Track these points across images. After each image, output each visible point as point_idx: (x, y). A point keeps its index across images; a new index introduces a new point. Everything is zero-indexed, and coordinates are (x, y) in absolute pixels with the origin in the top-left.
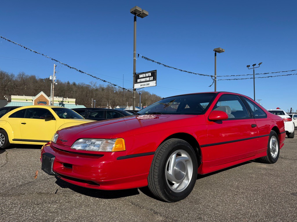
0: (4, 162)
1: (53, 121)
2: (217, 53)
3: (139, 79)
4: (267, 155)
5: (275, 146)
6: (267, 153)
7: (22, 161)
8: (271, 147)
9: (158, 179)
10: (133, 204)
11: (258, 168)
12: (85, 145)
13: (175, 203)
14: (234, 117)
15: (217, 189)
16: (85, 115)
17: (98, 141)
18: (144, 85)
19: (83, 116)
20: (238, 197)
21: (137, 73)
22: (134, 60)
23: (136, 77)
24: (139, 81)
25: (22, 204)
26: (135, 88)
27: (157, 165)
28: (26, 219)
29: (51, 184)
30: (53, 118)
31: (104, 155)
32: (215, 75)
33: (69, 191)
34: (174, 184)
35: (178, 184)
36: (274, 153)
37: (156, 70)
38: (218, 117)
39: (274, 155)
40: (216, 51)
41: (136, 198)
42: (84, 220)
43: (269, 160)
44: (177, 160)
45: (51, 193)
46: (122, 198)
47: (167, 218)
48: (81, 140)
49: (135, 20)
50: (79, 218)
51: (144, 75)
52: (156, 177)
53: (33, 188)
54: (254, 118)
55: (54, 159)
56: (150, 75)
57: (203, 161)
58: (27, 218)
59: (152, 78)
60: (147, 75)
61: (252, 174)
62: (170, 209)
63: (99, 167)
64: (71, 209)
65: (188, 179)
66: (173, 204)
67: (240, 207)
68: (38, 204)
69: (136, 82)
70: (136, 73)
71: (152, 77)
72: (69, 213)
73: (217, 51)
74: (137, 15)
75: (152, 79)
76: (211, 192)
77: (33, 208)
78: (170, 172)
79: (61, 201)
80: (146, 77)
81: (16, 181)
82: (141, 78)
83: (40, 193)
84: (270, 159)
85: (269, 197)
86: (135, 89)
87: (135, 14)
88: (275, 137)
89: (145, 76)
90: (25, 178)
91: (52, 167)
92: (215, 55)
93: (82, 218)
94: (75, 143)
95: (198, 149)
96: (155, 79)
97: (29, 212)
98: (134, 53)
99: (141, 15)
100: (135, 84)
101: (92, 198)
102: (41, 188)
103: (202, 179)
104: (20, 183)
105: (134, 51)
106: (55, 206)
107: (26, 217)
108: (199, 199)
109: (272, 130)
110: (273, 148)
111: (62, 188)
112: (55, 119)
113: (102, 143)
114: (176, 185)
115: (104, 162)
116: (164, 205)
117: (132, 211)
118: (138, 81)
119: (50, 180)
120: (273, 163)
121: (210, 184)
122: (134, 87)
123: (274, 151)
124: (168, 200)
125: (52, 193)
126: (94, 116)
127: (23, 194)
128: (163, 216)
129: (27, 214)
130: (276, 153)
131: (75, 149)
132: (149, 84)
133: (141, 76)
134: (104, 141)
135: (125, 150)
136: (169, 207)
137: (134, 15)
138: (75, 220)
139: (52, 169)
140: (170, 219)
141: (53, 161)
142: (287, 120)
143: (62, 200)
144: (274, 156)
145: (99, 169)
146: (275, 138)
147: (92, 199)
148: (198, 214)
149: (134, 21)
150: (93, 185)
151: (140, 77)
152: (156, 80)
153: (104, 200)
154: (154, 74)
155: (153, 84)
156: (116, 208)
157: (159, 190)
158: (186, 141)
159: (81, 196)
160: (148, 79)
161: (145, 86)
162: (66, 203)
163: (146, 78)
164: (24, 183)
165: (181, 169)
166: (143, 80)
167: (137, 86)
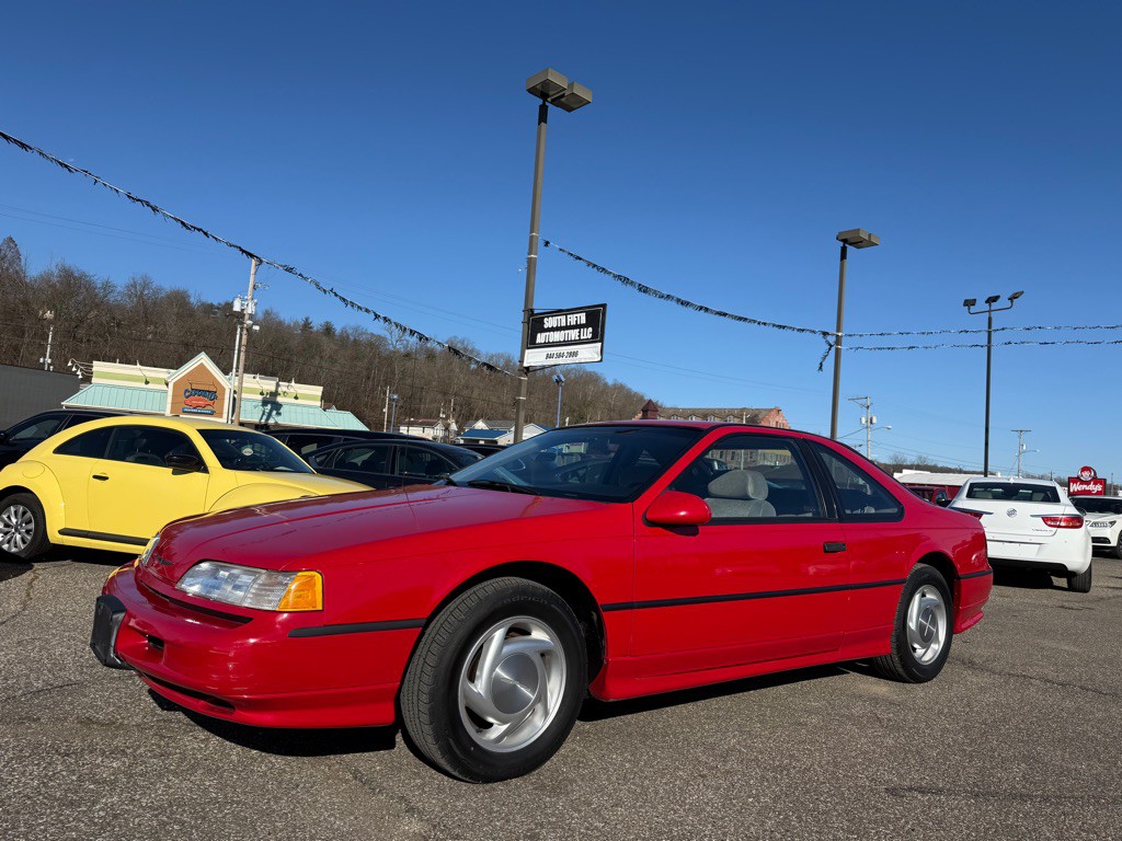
0: (14, 606)
1: (197, 476)
2: (850, 249)
3: (544, 334)
4: (894, 651)
5: (934, 623)
6: (894, 645)
7: (74, 610)
8: (912, 625)
9: (428, 706)
10: (355, 778)
11: (854, 696)
12: (212, 581)
13: (488, 786)
14: (772, 512)
15: (654, 754)
16: (324, 457)
17: (246, 573)
18: (560, 355)
19: (318, 460)
20: (701, 785)
21: (536, 312)
22: (531, 264)
23: (534, 324)
24: (540, 338)
25: (21, 751)
26: (525, 365)
27: (432, 660)
28: (14, 793)
29: (131, 696)
30: (200, 466)
31: (251, 619)
32: (838, 330)
33: (179, 721)
34: (490, 725)
35: (505, 727)
36: (926, 646)
37: (604, 306)
38: (682, 513)
39: (926, 654)
40: (845, 241)
41: (375, 759)
42: (184, 810)
43: (901, 670)
44: (506, 649)
45: (121, 724)
46: (332, 757)
47: (435, 826)
48: (205, 566)
49: (543, 117)
50: (171, 805)
51: (562, 321)
52: (424, 698)
53: (71, 703)
54: (841, 519)
55: (121, 616)
56: (582, 318)
57: (610, 658)
58: (19, 793)
59: (588, 333)
60: (572, 319)
61: (810, 712)
62: (460, 804)
63: (232, 654)
64: (160, 776)
65: (546, 713)
66: (481, 787)
67: (684, 814)
68: (68, 755)
69: (531, 343)
70: (532, 310)
71: (590, 329)
72: (149, 788)
73: (850, 241)
74: (553, 102)
75: (590, 336)
76: (630, 761)
77: (50, 764)
78: (480, 687)
79: (142, 750)
80: (567, 328)
81: (28, 677)
82: (549, 330)
83: (89, 721)
84: (903, 666)
85: (808, 792)
86: (527, 368)
87: (544, 96)
88: (933, 588)
89: (564, 324)
90: (60, 670)
91: (113, 643)
92: (843, 256)
93: (179, 806)
94: (190, 572)
95: (595, 617)
96: (598, 337)
97: (30, 775)
98: (532, 238)
99: (563, 100)
100: (527, 351)
101: (239, 748)
102: (97, 706)
103: (629, 716)
104: (40, 685)
105: (532, 232)
106: (114, 765)
107: (16, 787)
108: (572, 781)
109: (920, 561)
110: (921, 628)
111: (163, 709)
112: (206, 470)
113: (254, 581)
114: (498, 729)
115: (252, 641)
116: (451, 788)
117: (343, 797)
118: (538, 341)
119: (134, 683)
120: (918, 680)
121: (644, 735)
122: (522, 361)
123: (927, 639)
124: (461, 773)
125: (126, 722)
126: (358, 461)
127: (35, 720)
128: (427, 820)
129: (23, 779)
130: (936, 648)
131: (185, 593)
132: (575, 354)
133: (550, 322)
134: (263, 575)
135: (320, 607)
136: (458, 797)
137: (541, 102)
138: (157, 809)
139: (112, 649)
140: (442, 831)
141: (117, 623)
142: (1063, 524)
143: (146, 746)
144: (926, 658)
145: (230, 660)
146: (935, 594)
147: (235, 751)
148: (536, 824)
149: (539, 123)
150: (222, 708)
151: (546, 327)
152: (602, 341)
153: (273, 758)
154: (596, 319)
155: (588, 353)
156: (298, 786)
157: (430, 739)
158: (547, 589)
159: (207, 739)
160: (574, 334)
161: (561, 361)
162: (154, 756)
163: (567, 332)
164: (51, 685)
165: (518, 678)
166: (557, 336)
167: (534, 358)
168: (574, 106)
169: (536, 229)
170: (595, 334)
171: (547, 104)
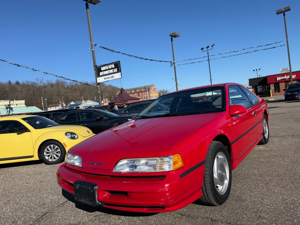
2: (173, 38)
3: (102, 72)
6: (263, 136)
16: (55, 120)
18: (108, 78)
21: (97, 66)
22: (93, 52)
23: (98, 70)
24: (101, 74)
26: (98, 82)
29: (73, 211)
30: (27, 130)
32: (174, 61)
33: (102, 215)
34: (218, 187)
35: (222, 186)
36: (266, 134)
37: (119, 61)
40: (172, 36)
43: (264, 141)
44: (218, 163)
49: (87, 7)
51: (107, 67)
55: (97, 187)
56: (113, 66)
59: (116, 70)
60: (110, 67)
69: (98, 75)
70: (96, 66)
71: (116, 69)
73: (173, 36)
74: (89, 2)
75: (117, 71)
78: (215, 176)
80: (109, 69)
81: (26, 215)
82: (104, 71)
86: (99, 83)
89: (107, 69)
90: (34, 209)
91: (97, 197)
92: (172, 40)
96: (119, 71)
98: (91, 44)
99: (92, 1)
100: (97, 78)
102: (66, 218)
104: (34, 217)
105: (91, 42)
110: (265, 130)
112: (29, 131)
113: (157, 162)
118: (101, 75)
120: (267, 143)
122: (97, 81)
132: (113, 77)
133: (103, 69)
135: (183, 165)
137: (86, 2)
139: (97, 200)
141: (96, 190)
144: (266, 137)
146: (265, 120)
149: (87, 9)
151: (102, 70)
152: (121, 72)
154: (117, 65)
155: (117, 76)
159: (120, 218)
160: (111, 71)
161: (109, 79)
163: (109, 71)
165: (222, 171)
166: (106, 72)
167: (100, 80)
168: (96, 3)
169: (92, 41)
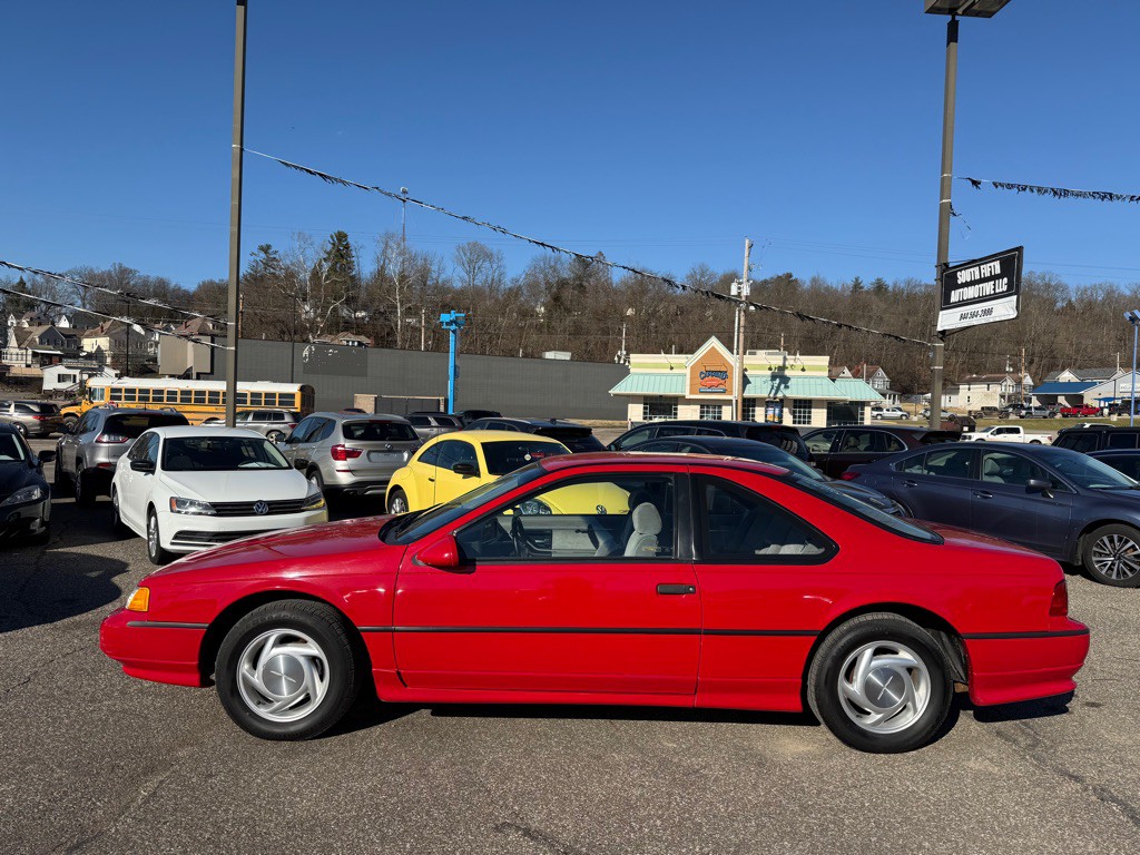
3: (957, 291)
18: (974, 315)
21: (949, 265)
22: (945, 211)
23: (948, 278)
24: (955, 296)
26: (939, 328)
37: (1020, 249)
49: (953, 35)
51: (975, 273)
56: (996, 267)
59: (1002, 285)
60: (986, 270)
69: (944, 301)
70: (946, 264)
71: (1005, 280)
74: (965, 13)
75: (1005, 288)
80: (981, 281)
82: (967, 284)
86: (941, 331)
87: (952, 11)
89: (977, 277)
96: (1013, 289)
98: (943, 179)
99: (975, 7)
100: (941, 311)
105: (943, 173)
118: (953, 300)
122: (935, 324)
132: (988, 312)
133: (963, 276)
137: (949, 18)
149: (948, 44)
151: (959, 282)
152: (1018, 293)
154: (1010, 268)
155: (1004, 309)
160: (988, 288)
161: (975, 321)
163: (981, 285)
166: (971, 292)
167: (949, 319)
169: (947, 169)
170: (1010, 285)
171: (957, 18)
